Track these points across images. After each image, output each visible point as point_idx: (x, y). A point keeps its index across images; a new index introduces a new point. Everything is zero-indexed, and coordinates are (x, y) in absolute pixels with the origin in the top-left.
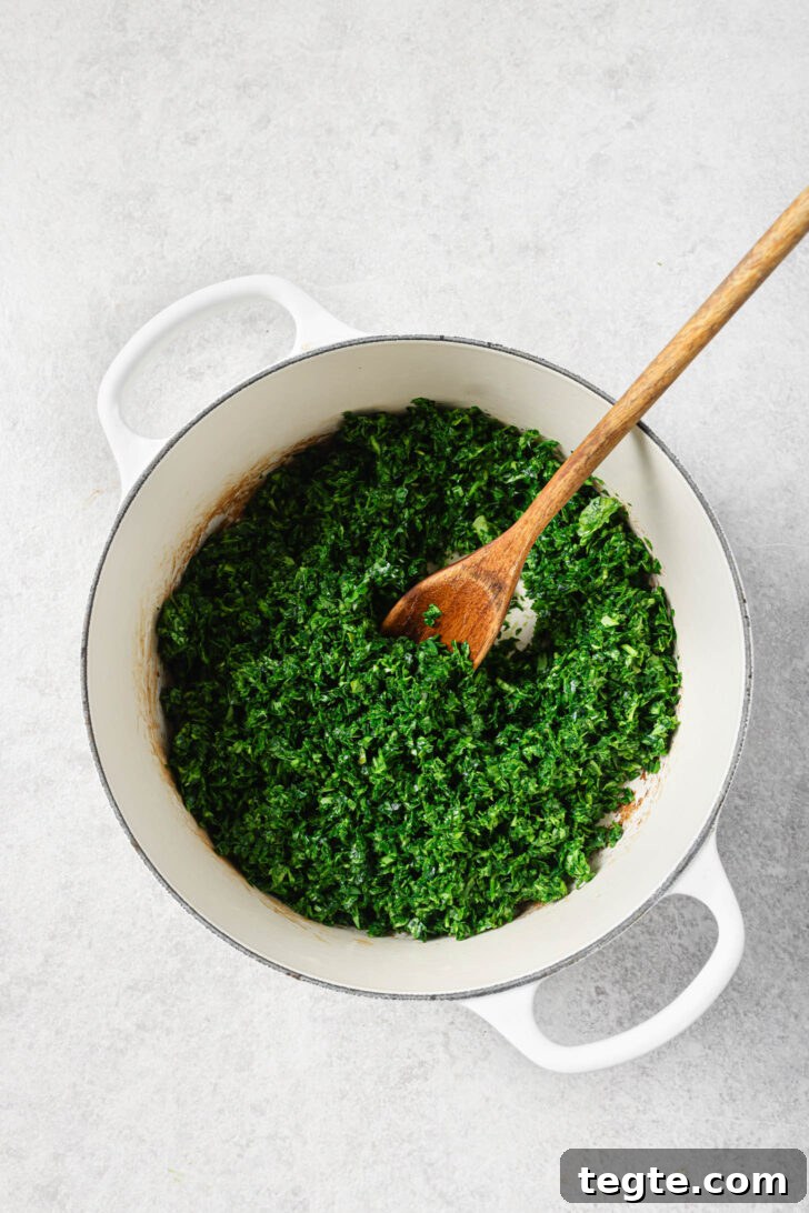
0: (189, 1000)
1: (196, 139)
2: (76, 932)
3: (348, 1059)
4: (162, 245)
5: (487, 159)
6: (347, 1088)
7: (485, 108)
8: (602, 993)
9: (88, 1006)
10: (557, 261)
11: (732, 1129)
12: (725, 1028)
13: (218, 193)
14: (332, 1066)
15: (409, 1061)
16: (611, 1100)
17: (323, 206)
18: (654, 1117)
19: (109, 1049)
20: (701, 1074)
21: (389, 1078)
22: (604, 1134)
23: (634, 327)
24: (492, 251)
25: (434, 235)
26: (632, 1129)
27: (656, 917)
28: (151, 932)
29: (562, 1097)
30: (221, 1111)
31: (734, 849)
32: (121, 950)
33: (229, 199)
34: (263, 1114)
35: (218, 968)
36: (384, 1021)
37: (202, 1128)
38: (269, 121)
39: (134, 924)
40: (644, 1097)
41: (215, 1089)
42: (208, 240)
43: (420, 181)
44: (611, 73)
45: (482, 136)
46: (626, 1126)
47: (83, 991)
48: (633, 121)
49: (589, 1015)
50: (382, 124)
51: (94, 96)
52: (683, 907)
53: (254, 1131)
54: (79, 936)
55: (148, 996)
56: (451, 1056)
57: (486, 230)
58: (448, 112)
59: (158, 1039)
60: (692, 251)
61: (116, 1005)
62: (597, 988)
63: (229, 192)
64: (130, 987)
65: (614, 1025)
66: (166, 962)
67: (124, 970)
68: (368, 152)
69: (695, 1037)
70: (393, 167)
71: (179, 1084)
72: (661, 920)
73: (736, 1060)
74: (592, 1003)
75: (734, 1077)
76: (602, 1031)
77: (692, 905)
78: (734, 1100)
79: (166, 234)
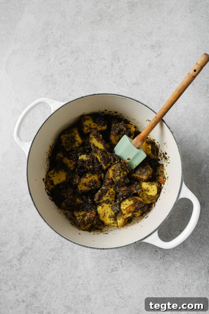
0: (63, 253)
1: (62, 63)
2: (38, 238)
3: (99, 267)
4: (55, 86)
5: (125, 65)
6: (99, 273)
7: (125, 54)
8: (157, 251)
9: (41, 254)
10: (142, 86)
11: (187, 282)
12: (185, 259)
13: (67, 74)
14: (95, 268)
15: (113, 267)
16: (159, 276)
17: (90, 76)
18: (169, 279)
19: (46, 263)
20: (180, 270)
21: (108, 271)
22: (157, 284)
23: (159, 100)
24: (127, 85)
25: (114, 82)
26: (164, 282)
27: (168, 234)
28: (55, 238)
29: (148, 275)
30: (71, 278)
31: (186, 218)
32: (48, 242)
33: (69, 76)
34: (80, 278)
35: (70, 246)
36: (107, 258)
37: (67, 282)
38: (78, 59)
39: (51, 236)
40: (167, 275)
41: (70, 273)
42: (65, 84)
43: (111, 70)
44: (152, 46)
45: (124, 60)
46: (163, 282)
47: (40, 251)
48: (157, 56)
49: (154, 256)
50: (102, 58)
51: (41, 56)
52: (175, 231)
53: (78, 282)
54: (39, 239)
55: (54, 252)
56: (123, 266)
57: (126, 80)
58: (117, 55)
59: (57, 262)
60: (172, 84)
61: (48, 254)
62: (155, 250)
63: (69, 74)
64: (50, 250)
65: (159, 259)
66: (58, 245)
67: (49, 246)
68: (99, 64)
69: (178, 261)
70: (105, 67)
71: (62, 272)
72: (170, 234)
73: (187, 266)
74: (154, 254)
75: (187, 271)
76: (157, 260)
77: (177, 231)
78: (187, 276)
79: (56, 84)
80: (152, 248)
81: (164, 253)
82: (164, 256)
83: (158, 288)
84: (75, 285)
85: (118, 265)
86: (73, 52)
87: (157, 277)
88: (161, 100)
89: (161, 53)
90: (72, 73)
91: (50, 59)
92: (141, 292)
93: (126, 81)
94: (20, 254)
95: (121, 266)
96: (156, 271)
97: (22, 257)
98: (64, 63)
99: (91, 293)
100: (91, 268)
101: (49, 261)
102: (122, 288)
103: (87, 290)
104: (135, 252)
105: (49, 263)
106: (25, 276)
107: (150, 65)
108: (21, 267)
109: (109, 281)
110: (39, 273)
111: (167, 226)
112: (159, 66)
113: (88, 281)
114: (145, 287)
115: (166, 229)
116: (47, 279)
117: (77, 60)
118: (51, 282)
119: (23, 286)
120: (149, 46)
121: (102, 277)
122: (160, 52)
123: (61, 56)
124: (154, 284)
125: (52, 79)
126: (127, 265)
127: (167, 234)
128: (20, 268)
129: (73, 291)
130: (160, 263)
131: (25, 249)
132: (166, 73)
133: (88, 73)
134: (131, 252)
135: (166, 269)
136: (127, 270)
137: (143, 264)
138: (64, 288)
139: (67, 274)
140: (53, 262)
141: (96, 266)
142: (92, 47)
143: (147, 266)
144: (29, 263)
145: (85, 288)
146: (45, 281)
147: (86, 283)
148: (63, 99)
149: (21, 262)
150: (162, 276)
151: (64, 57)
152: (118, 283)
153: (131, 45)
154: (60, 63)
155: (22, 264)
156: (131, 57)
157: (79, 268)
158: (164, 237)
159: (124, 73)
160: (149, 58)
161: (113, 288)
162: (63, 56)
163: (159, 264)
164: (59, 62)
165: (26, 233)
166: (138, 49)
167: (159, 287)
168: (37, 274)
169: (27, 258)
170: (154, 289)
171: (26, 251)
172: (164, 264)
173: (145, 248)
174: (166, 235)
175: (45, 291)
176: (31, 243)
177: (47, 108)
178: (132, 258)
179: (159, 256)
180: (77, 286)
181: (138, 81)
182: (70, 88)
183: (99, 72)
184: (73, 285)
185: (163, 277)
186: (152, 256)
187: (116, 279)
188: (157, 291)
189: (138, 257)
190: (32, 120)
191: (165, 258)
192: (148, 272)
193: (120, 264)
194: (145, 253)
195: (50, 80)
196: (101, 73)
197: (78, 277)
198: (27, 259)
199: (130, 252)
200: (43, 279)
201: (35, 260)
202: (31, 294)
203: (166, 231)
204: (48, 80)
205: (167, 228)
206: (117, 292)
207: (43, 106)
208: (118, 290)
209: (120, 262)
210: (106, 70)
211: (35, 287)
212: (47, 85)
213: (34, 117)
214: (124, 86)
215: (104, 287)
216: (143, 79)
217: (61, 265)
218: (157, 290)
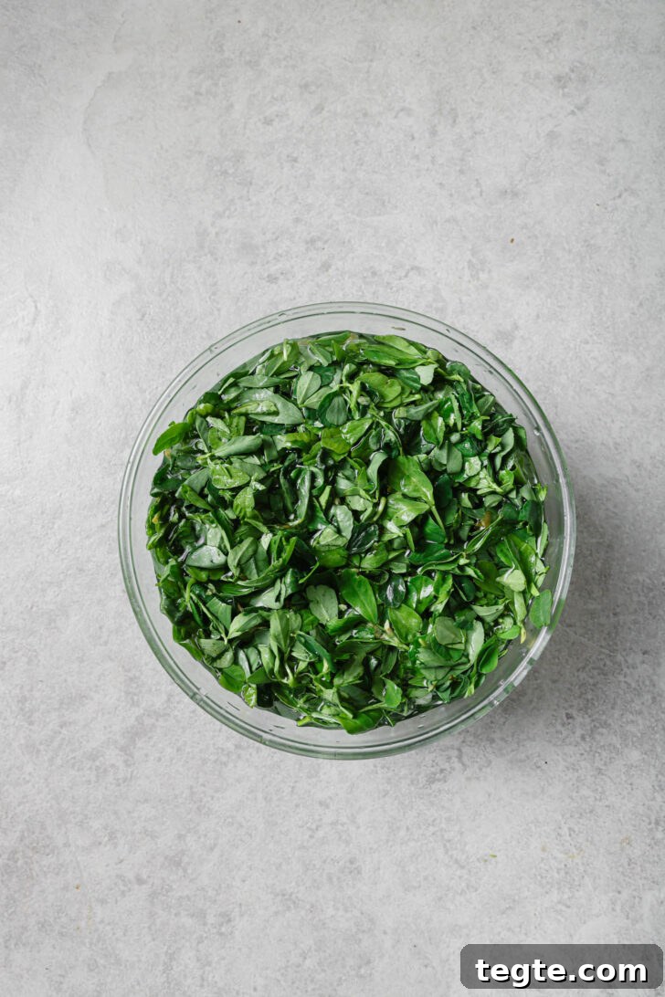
80: (556, 707)
81: (593, 721)
82: (592, 731)
83: (574, 831)
84: (309, 829)
85: (449, 762)
86: (306, 86)
87: (571, 797)
88: (588, 246)
89: (587, 101)
90: (302, 153)
91: (232, 106)
92: (519, 842)
93: (478, 185)
94: (128, 732)
95: (457, 765)
96: (567, 778)
97: (135, 741)
98: (277, 120)
99: (360, 852)
100: (361, 775)
101: (225, 752)
102: (462, 833)
103: (347, 843)
104: (502, 720)
105: (224, 759)
106: (146, 801)
107: (552, 136)
108: (132, 772)
109: (419, 814)
110: (192, 793)
111: (605, 639)
112: (580, 140)
113: (352, 815)
114: (533, 828)
115: (601, 646)
116: (216, 811)
117: (320, 113)
118: (230, 820)
119: (140, 833)
120: (551, 77)
121: (397, 801)
122: (584, 97)
123: (268, 98)
124: (560, 818)
125: (236, 170)
126: (477, 762)
127: (602, 663)
128: (129, 776)
129: (302, 847)
130: (582, 754)
131: (144, 714)
132: (603, 165)
133: (354, 152)
134: (492, 722)
135: (600, 771)
136: (478, 779)
137: (528, 757)
138: (272, 837)
139: (285, 794)
140: (239, 757)
141: (378, 768)
142: (368, 72)
143: (539, 764)
144: (160, 759)
145: (344, 838)
146: (211, 816)
147: (345, 820)
148: (274, 233)
149: (133, 757)
150: (585, 792)
151: (276, 99)
152: (449, 820)
153: (494, 73)
154: (265, 118)
155: (134, 764)
156: (493, 109)
157: (325, 773)
158: (595, 672)
159: (470, 159)
160: (550, 115)
161: (433, 834)
162: (275, 96)
163: (578, 755)
164: (261, 117)
165: (146, 664)
166: (516, 85)
167: (576, 829)
168: (184, 795)
169: (152, 743)
170: (558, 834)
171: (148, 721)
172: (594, 756)
173: (534, 708)
174: (602, 666)
175: (212, 849)
176: (165, 697)
177: (220, 260)
178: (492, 741)
179: (579, 732)
180: (317, 829)
181: (516, 185)
182: (297, 198)
183: (392, 152)
184: (303, 827)
185: (589, 797)
186: (557, 732)
187: (443, 807)
188: (568, 838)
189: (513, 736)
190: (170, 299)
191: (598, 737)
192: (542, 783)
193: (456, 760)
194: (534, 724)
195: (231, 171)
196: (397, 154)
197: (321, 804)
198: (153, 746)
199: (489, 721)
200: (204, 811)
201: (178, 750)
202: (166, 858)
203: (601, 653)
204: (225, 173)
205: (603, 644)
206: (445, 846)
207: (209, 256)
208: (449, 841)
209: (455, 753)
210: (415, 147)
211: (180, 837)
212: (220, 187)
213: (178, 288)
214: (473, 198)
215: (402, 833)
216: (531, 180)
217: (264, 766)
218: (570, 835)
